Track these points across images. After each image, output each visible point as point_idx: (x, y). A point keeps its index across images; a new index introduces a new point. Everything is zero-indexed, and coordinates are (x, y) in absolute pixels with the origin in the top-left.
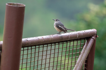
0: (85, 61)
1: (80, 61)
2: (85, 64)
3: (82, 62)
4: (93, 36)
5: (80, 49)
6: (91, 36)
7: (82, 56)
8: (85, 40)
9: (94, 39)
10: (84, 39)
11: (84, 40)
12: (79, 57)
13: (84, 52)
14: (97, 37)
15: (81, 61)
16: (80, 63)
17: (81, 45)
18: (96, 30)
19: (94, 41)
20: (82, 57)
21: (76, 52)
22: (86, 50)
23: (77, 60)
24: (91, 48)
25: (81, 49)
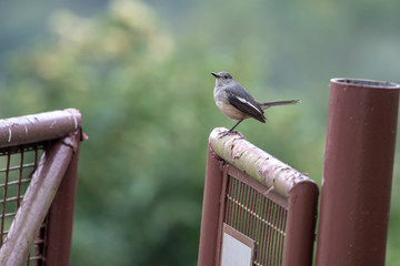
0: (38, 232)
1: (20, 229)
2: (38, 241)
3: (29, 234)
4: (67, 135)
5: (19, 184)
6: (61, 135)
7: (28, 210)
8: (40, 151)
9: (71, 147)
10: (35, 146)
11: (34, 152)
12: (17, 217)
13: (33, 199)
14: (81, 139)
15: (24, 231)
16: (19, 240)
17: (21, 169)
18: (79, 115)
19: (74, 154)
20: (25, 217)
21: (6, 196)
22: (42, 190)
23: (8, 228)
24: (60, 180)
25: (22, 187)
